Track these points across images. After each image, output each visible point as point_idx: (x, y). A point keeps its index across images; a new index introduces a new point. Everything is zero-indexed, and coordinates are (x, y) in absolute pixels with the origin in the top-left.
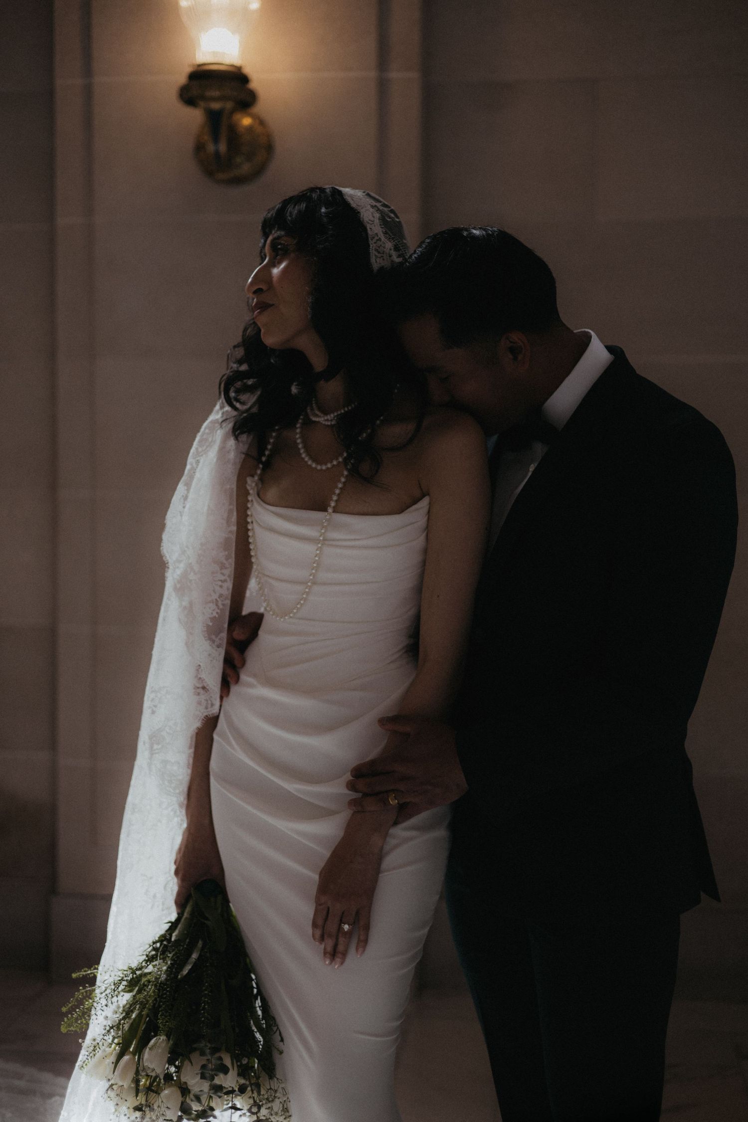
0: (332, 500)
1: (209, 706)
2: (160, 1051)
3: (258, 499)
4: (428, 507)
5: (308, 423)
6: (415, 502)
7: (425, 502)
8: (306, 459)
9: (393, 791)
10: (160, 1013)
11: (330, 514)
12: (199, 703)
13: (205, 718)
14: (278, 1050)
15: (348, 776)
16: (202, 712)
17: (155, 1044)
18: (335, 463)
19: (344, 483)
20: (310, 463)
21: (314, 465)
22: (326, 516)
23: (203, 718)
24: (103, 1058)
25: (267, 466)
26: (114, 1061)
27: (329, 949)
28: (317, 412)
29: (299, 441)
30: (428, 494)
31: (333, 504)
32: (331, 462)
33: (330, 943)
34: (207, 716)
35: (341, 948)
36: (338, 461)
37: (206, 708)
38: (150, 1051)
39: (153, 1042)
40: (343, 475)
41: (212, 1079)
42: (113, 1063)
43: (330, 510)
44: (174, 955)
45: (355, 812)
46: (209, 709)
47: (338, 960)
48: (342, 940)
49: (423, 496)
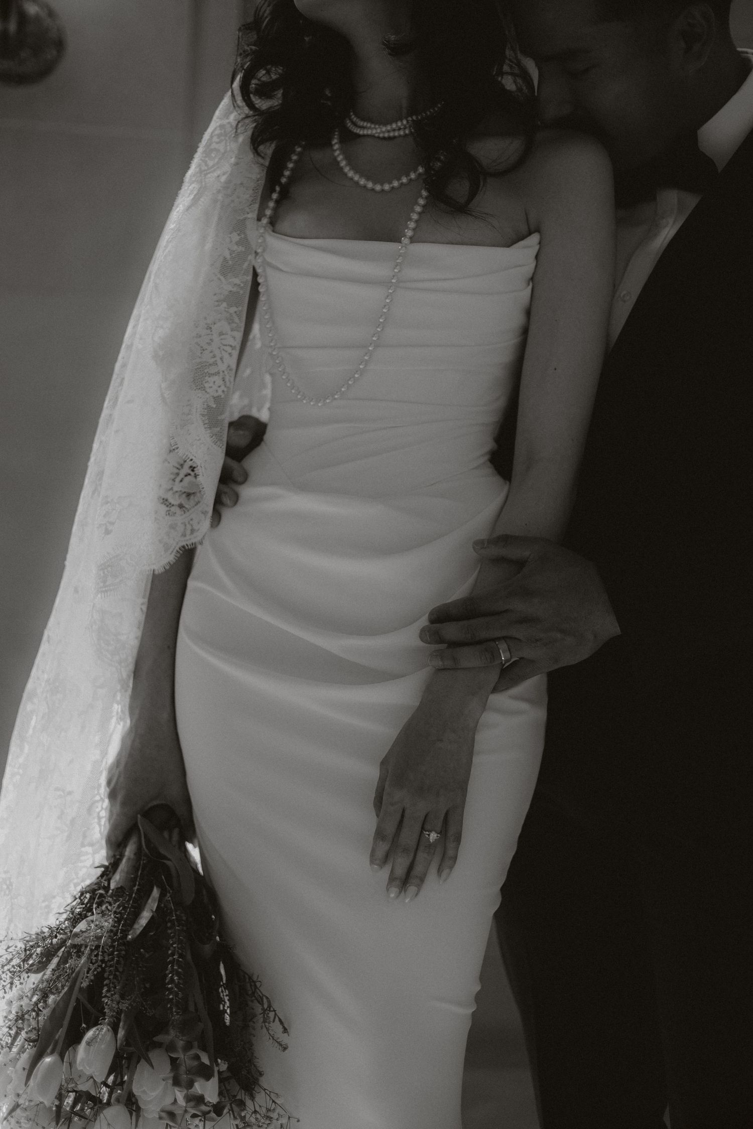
0: (407, 228)
1: (188, 532)
2: (103, 1046)
3: (275, 234)
4: (537, 247)
5: (349, 138)
6: (522, 238)
7: (534, 239)
8: (356, 178)
9: (504, 638)
10: (105, 989)
11: (406, 246)
12: (173, 527)
13: (180, 549)
14: (281, 1045)
15: (424, 621)
16: (177, 542)
17: (94, 1038)
18: (404, 180)
19: (424, 206)
20: (362, 182)
21: (370, 185)
22: (400, 249)
23: (177, 548)
24: (5, 1065)
25: (285, 195)
26: (27, 1067)
27: (400, 871)
28: (361, 123)
29: (340, 158)
30: (538, 230)
31: (409, 233)
32: (399, 179)
33: (401, 863)
34: (183, 547)
35: (418, 869)
36: (409, 178)
37: (184, 535)
38: (88, 1046)
39: (90, 1034)
40: (421, 196)
41: (190, 1085)
42: (24, 1069)
43: (405, 241)
44: (119, 907)
45: (439, 670)
46: (188, 537)
47: (412, 889)
48: (421, 856)
49: (530, 233)
